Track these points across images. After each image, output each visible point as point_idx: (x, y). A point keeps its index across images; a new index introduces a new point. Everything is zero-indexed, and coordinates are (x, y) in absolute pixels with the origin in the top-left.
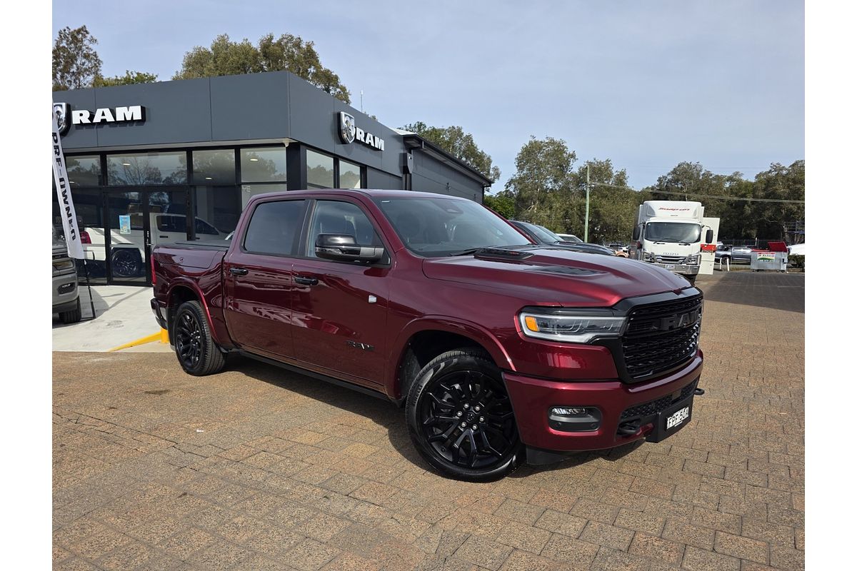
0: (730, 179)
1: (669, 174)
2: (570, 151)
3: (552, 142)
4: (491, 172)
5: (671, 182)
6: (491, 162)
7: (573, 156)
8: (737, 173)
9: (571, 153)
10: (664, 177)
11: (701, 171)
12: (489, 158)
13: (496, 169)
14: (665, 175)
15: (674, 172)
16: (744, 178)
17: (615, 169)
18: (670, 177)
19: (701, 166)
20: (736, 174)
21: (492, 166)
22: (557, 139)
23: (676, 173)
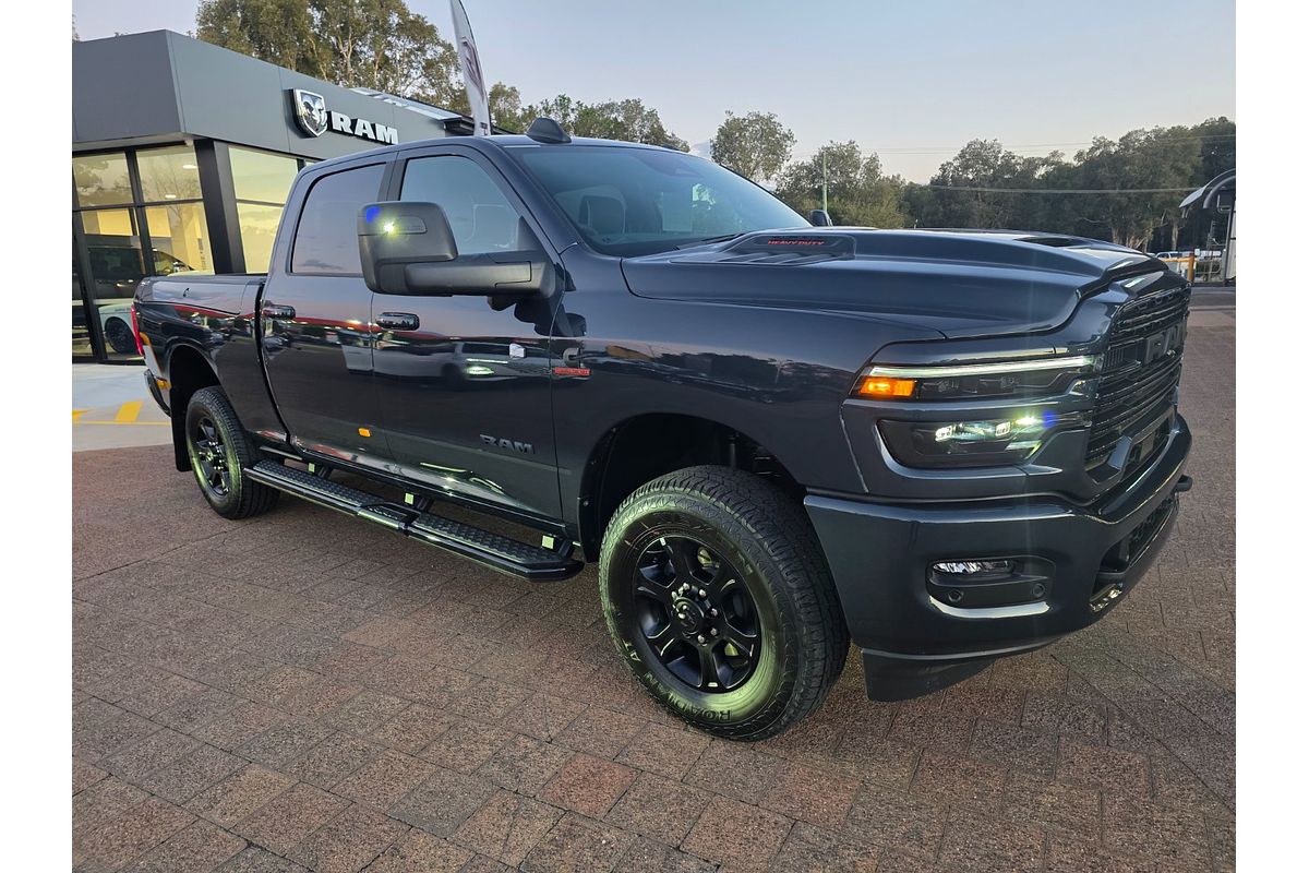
0: (1045, 162)
1: (956, 159)
2: (784, 130)
3: (759, 119)
5: (957, 169)
7: (788, 137)
8: (1056, 152)
9: (786, 132)
10: (948, 163)
11: (999, 152)
14: (950, 160)
15: (962, 155)
16: (1065, 160)
17: (864, 155)
18: (956, 164)
19: (999, 146)
20: (1054, 154)
22: (764, 114)
23: (964, 157)
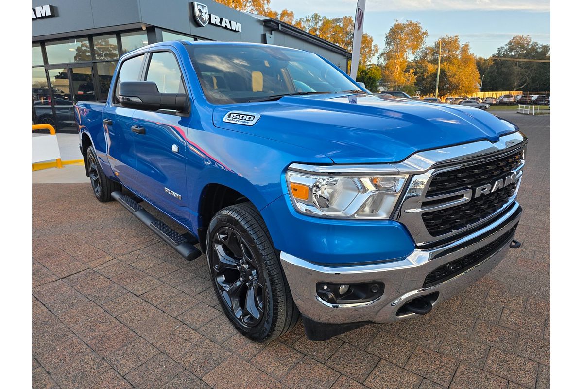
1: (506, 45)
2: (424, 30)
3: (411, 24)
4: (372, 48)
5: (507, 50)
6: (372, 41)
7: (425, 33)
9: (424, 31)
10: (502, 47)
11: (530, 42)
12: (371, 38)
13: (376, 46)
14: (503, 46)
17: (461, 43)
18: (506, 47)
19: (530, 39)
21: (373, 44)
22: (414, 22)
23: (511, 44)
